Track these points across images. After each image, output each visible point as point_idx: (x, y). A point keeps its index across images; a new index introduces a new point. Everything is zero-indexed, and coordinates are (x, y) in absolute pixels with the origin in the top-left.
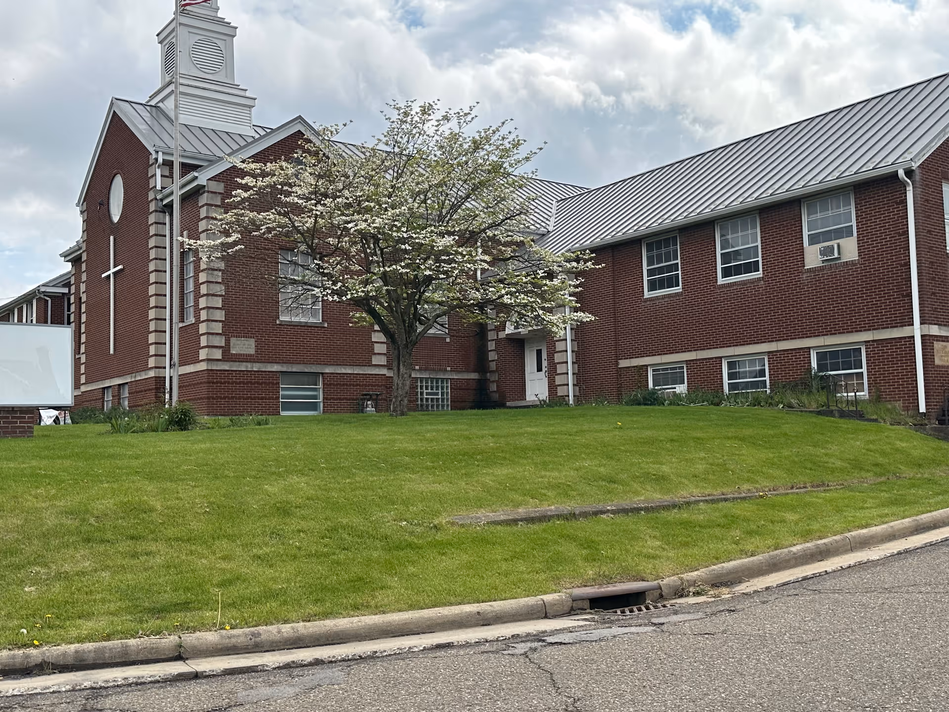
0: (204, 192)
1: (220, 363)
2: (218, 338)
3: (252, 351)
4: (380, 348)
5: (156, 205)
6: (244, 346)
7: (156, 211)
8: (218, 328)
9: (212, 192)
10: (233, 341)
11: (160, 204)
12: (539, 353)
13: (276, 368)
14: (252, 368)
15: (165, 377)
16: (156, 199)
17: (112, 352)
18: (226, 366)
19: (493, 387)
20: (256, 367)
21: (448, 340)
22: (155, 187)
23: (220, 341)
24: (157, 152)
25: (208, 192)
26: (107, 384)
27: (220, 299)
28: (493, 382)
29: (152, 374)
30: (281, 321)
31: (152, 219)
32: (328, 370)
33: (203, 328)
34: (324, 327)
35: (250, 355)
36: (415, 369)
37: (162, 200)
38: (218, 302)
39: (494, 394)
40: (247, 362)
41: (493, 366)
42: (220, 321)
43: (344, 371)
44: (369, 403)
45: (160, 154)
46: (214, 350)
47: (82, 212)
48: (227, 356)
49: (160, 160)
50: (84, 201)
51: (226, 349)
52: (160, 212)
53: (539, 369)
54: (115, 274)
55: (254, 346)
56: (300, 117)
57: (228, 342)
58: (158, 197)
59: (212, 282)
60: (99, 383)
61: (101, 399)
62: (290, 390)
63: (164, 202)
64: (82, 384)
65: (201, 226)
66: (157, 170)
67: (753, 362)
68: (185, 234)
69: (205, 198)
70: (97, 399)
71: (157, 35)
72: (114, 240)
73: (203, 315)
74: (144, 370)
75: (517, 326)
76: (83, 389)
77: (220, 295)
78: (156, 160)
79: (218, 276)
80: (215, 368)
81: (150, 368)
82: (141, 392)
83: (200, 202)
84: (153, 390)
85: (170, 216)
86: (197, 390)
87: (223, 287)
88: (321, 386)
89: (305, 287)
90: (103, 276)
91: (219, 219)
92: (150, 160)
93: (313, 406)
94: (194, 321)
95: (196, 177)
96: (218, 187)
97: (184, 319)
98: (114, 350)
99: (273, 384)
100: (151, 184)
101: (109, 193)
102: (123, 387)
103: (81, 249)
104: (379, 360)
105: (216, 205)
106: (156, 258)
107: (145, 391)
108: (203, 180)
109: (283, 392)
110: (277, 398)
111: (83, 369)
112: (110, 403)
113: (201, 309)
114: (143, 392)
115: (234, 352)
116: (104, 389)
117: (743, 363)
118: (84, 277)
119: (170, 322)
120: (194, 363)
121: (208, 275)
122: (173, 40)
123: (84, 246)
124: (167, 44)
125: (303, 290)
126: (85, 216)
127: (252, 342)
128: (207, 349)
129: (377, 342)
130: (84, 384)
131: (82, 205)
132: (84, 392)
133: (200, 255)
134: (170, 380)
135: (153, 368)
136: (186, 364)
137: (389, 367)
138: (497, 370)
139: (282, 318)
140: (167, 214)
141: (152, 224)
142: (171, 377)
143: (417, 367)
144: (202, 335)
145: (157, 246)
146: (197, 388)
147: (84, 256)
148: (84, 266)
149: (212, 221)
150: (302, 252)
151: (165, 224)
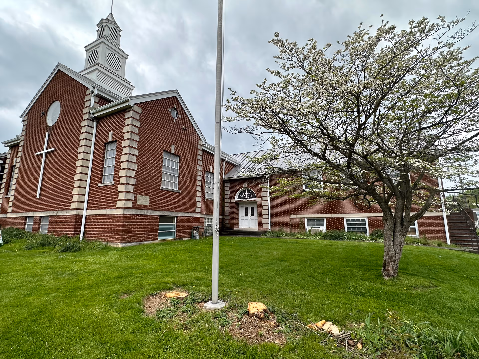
0: (130, 111)
1: (131, 210)
2: (131, 195)
3: (147, 203)
4: (199, 205)
5: (89, 116)
6: (144, 200)
7: (88, 119)
8: (131, 189)
9: (135, 112)
10: (139, 197)
11: (91, 116)
12: (247, 209)
13: (158, 213)
14: (147, 213)
15: (82, 215)
16: (89, 113)
17: (38, 196)
18: (133, 212)
19: (227, 222)
20: (149, 213)
22: (90, 106)
23: (132, 197)
24: (94, 88)
25: (134, 111)
26: (31, 214)
27: (134, 172)
28: (227, 219)
29: (74, 213)
30: (162, 188)
31: (84, 123)
32: (180, 215)
33: (121, 188)
34: (179, 193)
35: (147, 206)
37: (93, 114)
38: (133, 174)
39: (227, 225)
40: (144, 210)
41: (227, 213)
42: (133, 185)
43: (186, 215)
44: (196, 231)
46: (129, 202)
47: (23, 121)
48: (135, 206)
50: (26, 115)
51: (134, 201)
52: (91, 120)
53: (247, 215)
54: (47, 153)
55: (148, 201)
56: (177, 90)
57: (136, 197)
58: (91, 112)
59: (131, 162)
60: (23, 213)
61: (23, 223)
62: (162, 226)
63: (95, 115)
64: (9, 213)
65: (126, 129)
66: (92, 97)
67: (358, 220)
68: (110, 133)
69: (131, 114)
70: (20, 223)
71: (85, 47)
72: (49, 135)
73: (123, 180)
74: (66, 210)
75: (239, 197)
76: (9, 215)
77: (134, 170)
78: (92, 92)
79: (134, 159)
80: (128, 213)
81: (72, 209)
82: (61, 223)
83: (127, 115)
84: (73, 223)
85: (97, 123)
86: (112, 226)
87: (136, 165)
88: (176, 223)
89: (172, 172)
90: (37, 154)
91: (138, 127)
92: (88, 92)
93: (170, 234)
94: (113, 183)
95: (128, 101)
96: (140, 110)
97: (102, 182)
98: (40, 196)
99: (156, 222)
100: (86, 104)
101: (47, 111)
102: (44, 218)
103: (20, 139)
104: (198, 210)
105: (137, 120)
106: (85, 145)
107: (65, 223)
108: (131, 103)
109: (160, 227)
110: (158, 230)
111: (10, 204)
112: (31, 226)
113: (121, 177)
114: (63, 223)
115: (139, 204)
116: (26, 217)
117: (353, 220)
118: (20, 154)
119: (90, 183)
120: (110, 209)
121: (129, 157)
122: (96, 50)
123: (22, 138)
124: (91, 51)
125: (171, 173)
126: (26, 123)
127: (148, 199)
128: (124, 201)
129: (198, 202)
130: (10, 213)
131: (25, 117)
132: (10, 217)
133: (123, 146)
134: (86, 217)
135: (74, 209)
136: (102, 209)
137: (202, 213)
138: (229, 215)
139: (162, 186)
140: (95, 122)
141: (84, 126)
142: (86, 215)
143: (205, 213)
144: (120, 192)
145: (86, 139)
146: (112, 224)
147: (22, 144)
148: (20, 149)
149: (134, 127)
150: (172, 154)
151: (93, 128)
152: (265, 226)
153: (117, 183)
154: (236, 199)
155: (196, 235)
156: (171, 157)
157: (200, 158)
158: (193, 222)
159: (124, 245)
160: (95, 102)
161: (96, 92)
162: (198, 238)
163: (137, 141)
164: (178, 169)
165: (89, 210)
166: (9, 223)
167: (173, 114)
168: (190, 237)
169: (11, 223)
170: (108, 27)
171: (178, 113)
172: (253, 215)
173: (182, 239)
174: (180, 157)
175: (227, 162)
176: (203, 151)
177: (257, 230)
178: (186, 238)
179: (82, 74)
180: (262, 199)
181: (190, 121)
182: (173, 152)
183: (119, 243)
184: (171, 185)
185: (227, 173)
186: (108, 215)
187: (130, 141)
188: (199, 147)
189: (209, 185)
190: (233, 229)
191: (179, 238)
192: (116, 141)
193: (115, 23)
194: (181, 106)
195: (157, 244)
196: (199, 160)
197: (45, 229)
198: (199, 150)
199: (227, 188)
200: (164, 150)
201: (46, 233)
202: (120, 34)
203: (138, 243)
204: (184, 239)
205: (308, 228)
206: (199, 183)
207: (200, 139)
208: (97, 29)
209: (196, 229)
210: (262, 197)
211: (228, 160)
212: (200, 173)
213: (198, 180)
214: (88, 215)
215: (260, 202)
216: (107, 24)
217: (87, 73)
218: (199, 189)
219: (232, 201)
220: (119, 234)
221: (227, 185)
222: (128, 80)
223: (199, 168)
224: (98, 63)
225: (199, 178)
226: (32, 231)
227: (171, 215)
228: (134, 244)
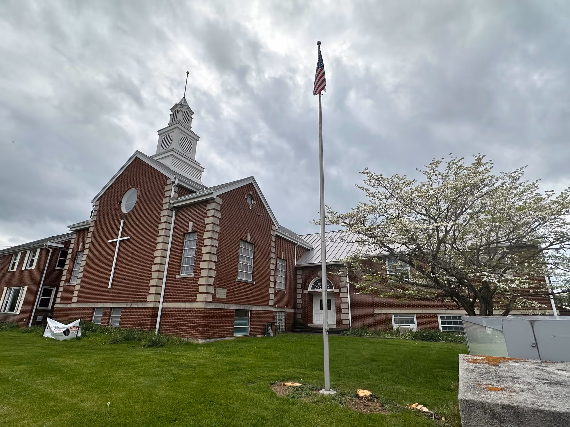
0: (213, 202)
1: (211, 304)
2: (211, 287)
3: (224, 297)
4: (272, 297)
5: (169, 206)
6: (222, 294)
7: (168, 209)
8: (211, 281)
9: (217, 203)
10: (218, 289)
11: (172, 205)
12: (322, 301)
13: (234, 307)
14: (224, 307)
15: (158, 308)
16: (169, 202)
17: (109, 287)
18: (212, 306)
19: (300, 316)
20: (226, 306)
21: (286, 293)
22: (170, 196)
23: (211, 290)
24: (175, 178)
26: (99, 305)
27: (214, 264)
28: (299, 313)
29: (151, 305)
30: (238, 279)
31: (163, 213)
32: (254, 308)
33: (201, 281)
34: (254, 284)
35: (224, 299)
36: (275, 307)
37: (173, 204)
38: (213, 266)
39: (300, 320)
40: (222, 303)
41: (300, 306)
42: (213, 277)
43: (259, 309)
44: (270, 327)
45: (177, 179)
46: (209, 295)
47: (95, 206)
48: (215, 300)
49: (176, 182)
50: (98, 200)
51: (214, 295)
52: (170, 210)
53: (322, 309)
54: (120, 241)
55: (226, 294)
56: (253, 177)
58: (171, 202)
59: (212, 253)
60: (91, 304)
61: (90, 314)
62: (238, 321)
63: (175, 205)
64: (73, 303)
65: (207, 220)
66: (173, 187)
67: (455, 318)
68: (191, 224)
69: (213, 206)
70: (86, 314)
71: (158, 131)
72: (124, 222)
73: (204, 273)
74: (142, 302)
75: (313, 288)
76: (73, 306)
77: (215, 262)
78: (174, 183)
79: (215, 250)
80: (208, 307)
81: (148, 301)
82: (136, 315)
83: (209, 207)
84: (150, 316)
85: (176, 213)
86: (191, 320)
87: (217, 257)
88: (249, 318)
89: (247, 261)
90: (109, 241)
91: (219, 218)
92: (168, 182)
93: (243, 330)
94: (193, 275)
95: (212, 193)
96: (220, 201)
97: (180, 273)
98: (112, 286)
99: (232, 317)
100: (167, 194)
101: (122, 197)
102: (115, 309)
103: (90, 224)
104: (271, 303)
105: (218, 211)
106: (164, 235)
107: (140, 315)
108: (214, 196)
109: (235, 322)
110: (233, 326)
111: (76, 293)
112: (100, 318)
113: (202, 269)
114: (138, 315)
115: (217, 297)
116: (94, 308)
117: (449, 318)
118: (89, 240)
119: (167, 273)
120: (190, 302)
121: (210, 249)
122: (170, 134)
123: (93, 224)
124: (164, 135)
125: (246, 263)
126: (98, 208)
127: (225, 291)
128: (205, 295)
129: (271, 293)
130: (75, 303)
131: (96, 202)
132: (74, 308)
133: (205, 237)
134: (162, 310)
135: (151, 301)
136: (181, 302)
137: (274, 307)
138: (302, 308)
139: (239, 278)
140: (174, 212)
141: (164, 216)
142: (162, 308)
143: (276, 306)
144: (200, 285)
145: (165, 229)
146: (191, 319)
147: (91, 229)
148: (90, 235)
149: (216, 219)
150: (248, 242)
151: (172, 217)
152: (344, 322)
153: (198, 275)
154: (310, 289)
155: (270, 331)
156: (247, 246)
157: (273, 244)
158: (266, 317)
159: (204, 341)
160: (175, 192)
161: (177, 182)
162: (272, 335)
163: (218, 232)
164: (253, 258)
165: (165, 302)
166: (73, 314)
167: (249, 201)
168: (264, 334)
169: (75, 314)
170: (182, 111)
171: (253, 199)
172: (329, 308)
173: (255, 335)
174: (254, 245)
175: (300, 247)
176: (277, 236)
177: (335, 327)
178: (260, 334)
179: (155, 159)
180: (340, 290)
181: (264, 207)
182: (249, 240)
183: (200, 338)
184: (246, 277)
185: (299, 259)
186: (187, 308)
187: (212, 233)
188: (272, 233)
189: (280, 274)
190: (306, 325)
191: (253, 335)
192: (196, 232)
193: (188, 108)
194: (256, 191)
195: (231, 341)
196: (272, 246)
197: (116, 322)
198: (272, 237)
199: (299, 277)
200: (241, 239)
201: (118, 326)
202: (192, 116)
203: (216, 339)
204: (257, 336)
205: (395, 326)
206: (273, 273)
207: (274, 224)
208: (171, 113)
209: (270, 325)
210: (340, 288)
211: (300, 244)
212: (273, 261)
213: (271, 269)
214: (164, 308)
215: (339, 293)
216: (182, 109)
217: (161, 159)
218: (272, 279)
219: (305, 291)
220: (200, 329)
221: (299, 272)
222: (198, 162)
223: (272, 255)
224: (173, 149)
225: (272, 267)
226: (100, 324)
227: (246, 309)
228: (212, 340)
